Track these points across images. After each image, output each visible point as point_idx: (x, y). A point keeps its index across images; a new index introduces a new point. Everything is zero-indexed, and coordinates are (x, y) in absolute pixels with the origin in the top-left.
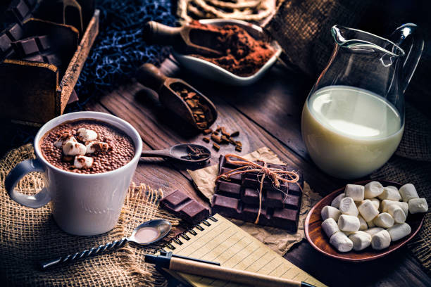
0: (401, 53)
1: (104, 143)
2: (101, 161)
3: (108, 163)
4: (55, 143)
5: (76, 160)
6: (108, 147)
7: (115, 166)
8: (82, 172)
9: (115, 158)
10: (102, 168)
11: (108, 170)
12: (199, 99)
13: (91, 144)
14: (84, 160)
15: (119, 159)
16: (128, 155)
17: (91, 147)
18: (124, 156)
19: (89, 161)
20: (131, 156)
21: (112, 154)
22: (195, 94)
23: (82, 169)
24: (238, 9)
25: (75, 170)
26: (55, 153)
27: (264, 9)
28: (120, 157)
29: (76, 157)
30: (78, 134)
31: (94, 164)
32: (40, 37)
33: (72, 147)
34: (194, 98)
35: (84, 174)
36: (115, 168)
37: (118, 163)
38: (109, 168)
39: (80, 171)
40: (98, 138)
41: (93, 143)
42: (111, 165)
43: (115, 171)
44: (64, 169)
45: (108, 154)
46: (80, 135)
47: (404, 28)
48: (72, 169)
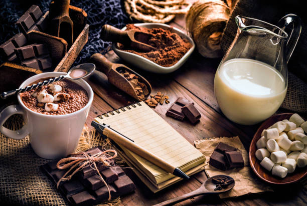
0: (285, 35)
1: (66, 94)
2: (64, 107)
3: (69, 108)
4: (32, 93)
5: (46, 106)
6: (69, 96)
7: (74, 110)
8: (50, 114)
9: (74, 105)
10: (65, 111)
11: (69, 113)
12: (138, 79)
13: (57, 95)
14: (52, 106)
15: (77, 105)
16: (83, 103)
17: (58, 97)
18: (81, 103)
19: (56, 107)
20: (85, 103)
21: (72, 101)
22: (135, 75)
23: (51, 112)
24: (167, 5)
25: (45, 113)
26: (32, 101)
27: (186, 5)
28: (78, 104)
29: (46, 104)
30: (48, 88)
31: (58, 109)
32: (37, 46)
33: (44, 97)
34: (134, 78)
35: (51, 115)
36: (74, 112)
37: (76, 108)
38: (70, 111)
39: (49, 114)
40: (62, 91)
41: (59, 94)
42: (71, 109)
43: (73, 113)
44: (37, 112)
45: (69, 102)
46: (50, 88)
47: (287, 17)
48: (43, 112)
